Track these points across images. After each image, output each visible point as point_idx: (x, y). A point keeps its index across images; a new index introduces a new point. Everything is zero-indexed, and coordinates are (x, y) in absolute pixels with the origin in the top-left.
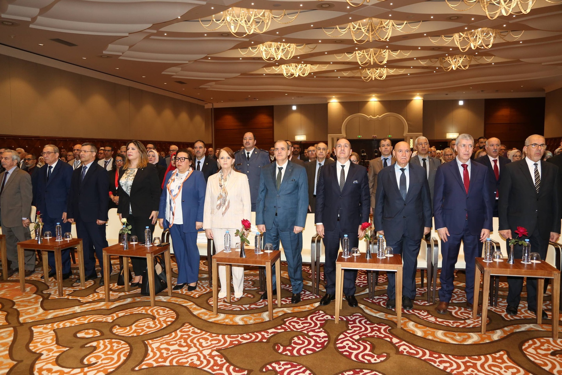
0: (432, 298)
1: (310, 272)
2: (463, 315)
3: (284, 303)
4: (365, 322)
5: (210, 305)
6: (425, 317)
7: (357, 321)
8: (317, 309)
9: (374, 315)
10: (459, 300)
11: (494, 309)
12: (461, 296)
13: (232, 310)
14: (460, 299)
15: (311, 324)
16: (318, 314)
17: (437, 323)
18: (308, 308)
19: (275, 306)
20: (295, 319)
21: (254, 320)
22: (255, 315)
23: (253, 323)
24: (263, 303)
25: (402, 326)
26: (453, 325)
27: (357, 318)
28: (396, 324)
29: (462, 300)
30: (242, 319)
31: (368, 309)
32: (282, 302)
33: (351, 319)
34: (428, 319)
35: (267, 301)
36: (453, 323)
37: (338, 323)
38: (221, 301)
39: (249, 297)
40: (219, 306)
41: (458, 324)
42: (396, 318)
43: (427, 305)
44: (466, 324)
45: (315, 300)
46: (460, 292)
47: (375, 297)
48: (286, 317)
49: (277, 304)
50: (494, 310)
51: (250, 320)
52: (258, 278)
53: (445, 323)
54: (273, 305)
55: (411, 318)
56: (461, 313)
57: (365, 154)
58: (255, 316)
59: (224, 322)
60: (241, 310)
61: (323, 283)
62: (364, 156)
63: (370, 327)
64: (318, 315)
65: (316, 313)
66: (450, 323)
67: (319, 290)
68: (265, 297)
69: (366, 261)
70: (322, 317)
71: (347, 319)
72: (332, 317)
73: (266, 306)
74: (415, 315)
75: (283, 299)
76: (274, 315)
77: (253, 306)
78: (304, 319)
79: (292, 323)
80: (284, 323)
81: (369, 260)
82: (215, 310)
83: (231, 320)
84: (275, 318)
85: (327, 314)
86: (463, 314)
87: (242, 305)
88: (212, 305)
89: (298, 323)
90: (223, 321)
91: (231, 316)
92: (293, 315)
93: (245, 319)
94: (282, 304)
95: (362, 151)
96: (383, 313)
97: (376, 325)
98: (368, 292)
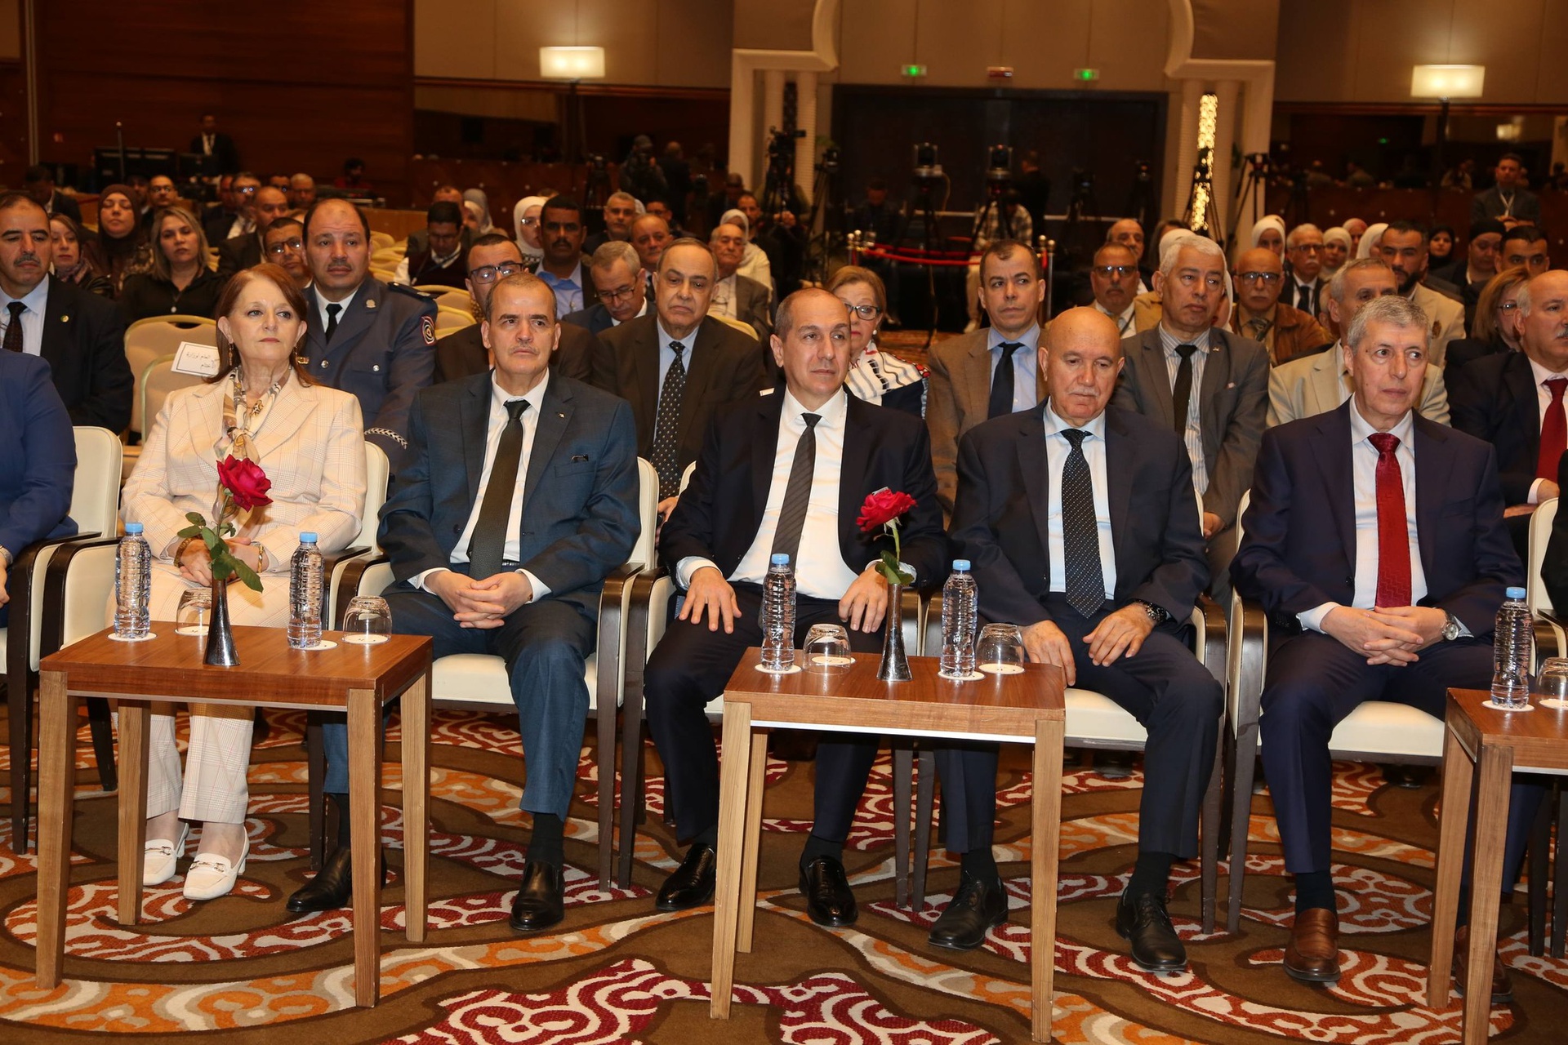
0: (1225, 906)
1: (594, 774)
2: (1380, 990)
3: (442, 923)
4: (869, 1015)
5: (18, 941)
6: (1178, 996)
7: (827, 1007)
8: (623, 950)
9: (918, 980)
10: (1367, 923)
11: (1547, 966)
12: (1382, 905)
13: (144, 962)
14: (1376, 915)
15: (581, 1021)
16: (620, 975)
17: (1242, 1021)
18: (573, 946)
19: (390, 939)
20: (499, 1000)
21: (273, 1006)
22: (278, 981)
23: (265, 1021)
24: (323, 925)
25: (1058, 1034)
26: (1321, 1034)
27: (828, 995)
28: (1025, 1023)
29: (1381, 922)
30: (205, 1006)
31: (887, 953)
32: (431, 919)
33: (796, 999)
34: (1195, 1002)
35: (349, 916)
36: (1325, 1024)
37: (725, 1015)
38: (85, 919)
39: (250, 897)
40: (71, 943)
41: (1349, 1029)
42: (1025, 996)
43: (1195, 938)
44: (1391, 1033)
45: (609, 911)
46: (1379, 885)
47: (927, 899)
48: (450, 988)
49: (403, 930)
50: (1546, 973)
51: (249, 1006)
52: (300, 805)
53: (1279, 1022)
54: (378, 932)
55: (1106, 999)
56: (1372, 982)
57: (938, 171)
58: (279, 989)
59: (102, 1020)
60: (201, 960)
61: (658, 831)
62: (931, 180)
63: (891, 1036)
64: (625, 980)
65: (613, 972)
66: (1308, 1024)
67: (633, 861)
68: (335, 897)
69: (881, 692)
70: (646, 986)
71: (776, 997)
72: (697, 988)
73: (341, 937)
74: (1129, 982)
75: (440, 905)
76: (383, 981)
77: (265, 941)
78: (546, 997)
79: (482, 1020)
80: (440, 1019)
81: (897, 687)
82: (45, 965)
83: (141, 1010)
84: (392, 997)
85: (668, 975)
86: (1382, 985)
87: (204, 937)
88: (32, 942)
89: (511, 1016)
90: (92, 1017)
91: (142, 991)
92: (488, 980)
93: (222, 1005)
94: (428, 928)
95: (923, 151)
96: (962, 973)
97: (922, 1026)
98: (892, 874)
